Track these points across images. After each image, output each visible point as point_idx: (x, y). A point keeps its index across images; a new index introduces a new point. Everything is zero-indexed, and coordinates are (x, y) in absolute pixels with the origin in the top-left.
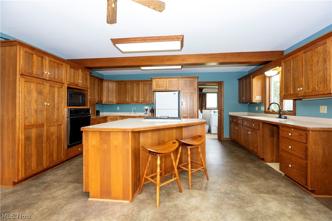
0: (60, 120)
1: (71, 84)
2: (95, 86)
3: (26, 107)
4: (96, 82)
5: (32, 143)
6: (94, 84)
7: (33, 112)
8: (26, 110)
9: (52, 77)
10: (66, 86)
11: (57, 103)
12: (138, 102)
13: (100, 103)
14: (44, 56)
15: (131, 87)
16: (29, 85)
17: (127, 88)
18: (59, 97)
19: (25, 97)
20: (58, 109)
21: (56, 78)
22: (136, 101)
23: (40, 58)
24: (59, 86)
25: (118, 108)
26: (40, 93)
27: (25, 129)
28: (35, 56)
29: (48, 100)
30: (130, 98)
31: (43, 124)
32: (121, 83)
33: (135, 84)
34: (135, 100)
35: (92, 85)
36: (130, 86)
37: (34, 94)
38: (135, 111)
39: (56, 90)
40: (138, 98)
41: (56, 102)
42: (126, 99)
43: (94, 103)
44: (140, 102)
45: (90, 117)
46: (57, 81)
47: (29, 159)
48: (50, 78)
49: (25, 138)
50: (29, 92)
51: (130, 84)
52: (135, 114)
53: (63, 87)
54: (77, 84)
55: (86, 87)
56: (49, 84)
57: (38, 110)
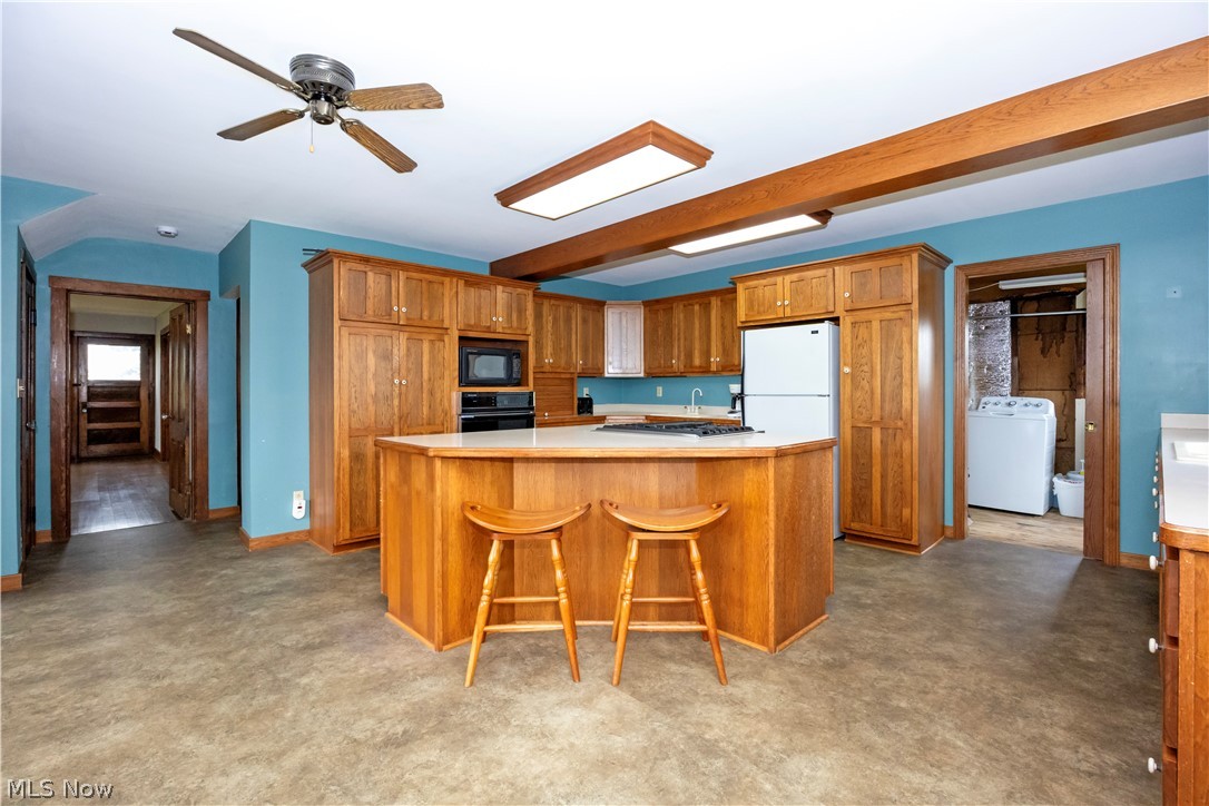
0: (438, 421)
1: (469, 327)
2: (574, 326)
3: (353, 390)
4: (578, 313)
5: (366, 469)
6: (568, 320)
7: (370, 400)
8: (353, 395)
9: (415, 315)
10: (456, 335)
11: (430, 379)
12: (705, 370)
13: (595, 373)
14: (394, 273)
15: (685, 317)
16: (358, 341)
17: (675, 322)
18: (432, 363)
19: (350, 368)
20: (431, 393)
21: (425, 318)
22: (700, 367)
23: (383, 277)
24: (432, 337)
25: (660, 391)
26: (386, 356)
27: (350, 437)
28: (370, 275)
29: (403, 371)
30: (682, 358)
31: (393, 428)
32: (657, 307)
33: (697, 307)
34: (697, 362)
35: (562, 324)
36: (682, 316)
37: (371, 360)
38: (700, 401)
39: (426, 346)
40: (707, 354)
41: (426, 376)
42: (672, 359)
43: (568, 376)
44: (714, 368)
45: (533, 416)
46: (428, 325)
47: (360, 502)
48: (408, 319)
49: (350, 456)
50: (361, 357)
51: (682, 307)
52: (700, 413)
53: (446, 338)
54: (489, 327)
55: (519, 332)
56: (406, 335)
57: (380, 396)
